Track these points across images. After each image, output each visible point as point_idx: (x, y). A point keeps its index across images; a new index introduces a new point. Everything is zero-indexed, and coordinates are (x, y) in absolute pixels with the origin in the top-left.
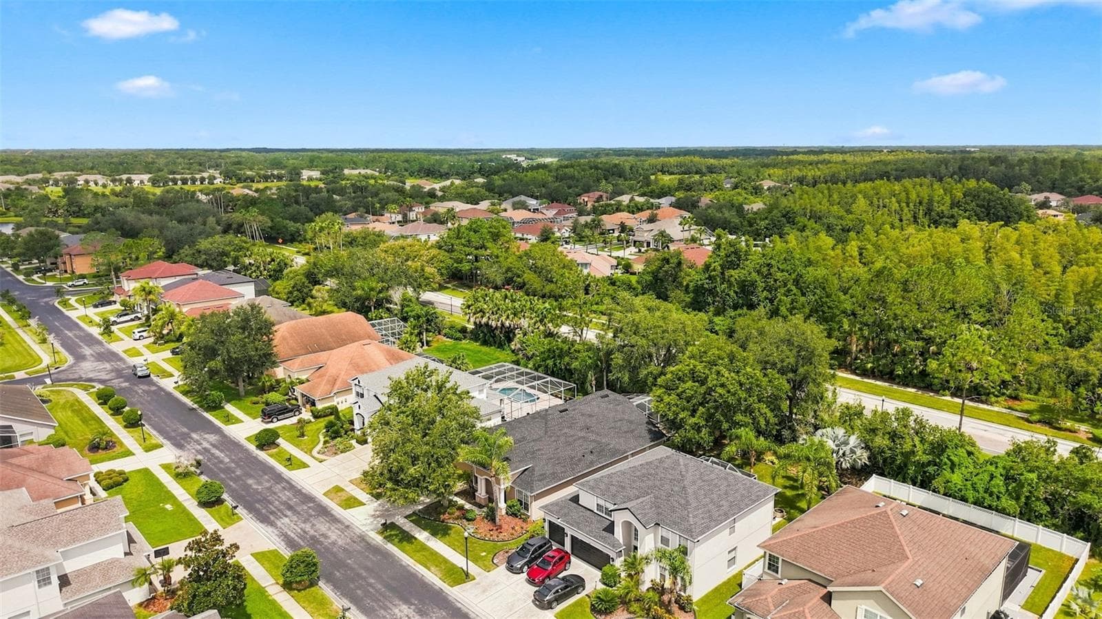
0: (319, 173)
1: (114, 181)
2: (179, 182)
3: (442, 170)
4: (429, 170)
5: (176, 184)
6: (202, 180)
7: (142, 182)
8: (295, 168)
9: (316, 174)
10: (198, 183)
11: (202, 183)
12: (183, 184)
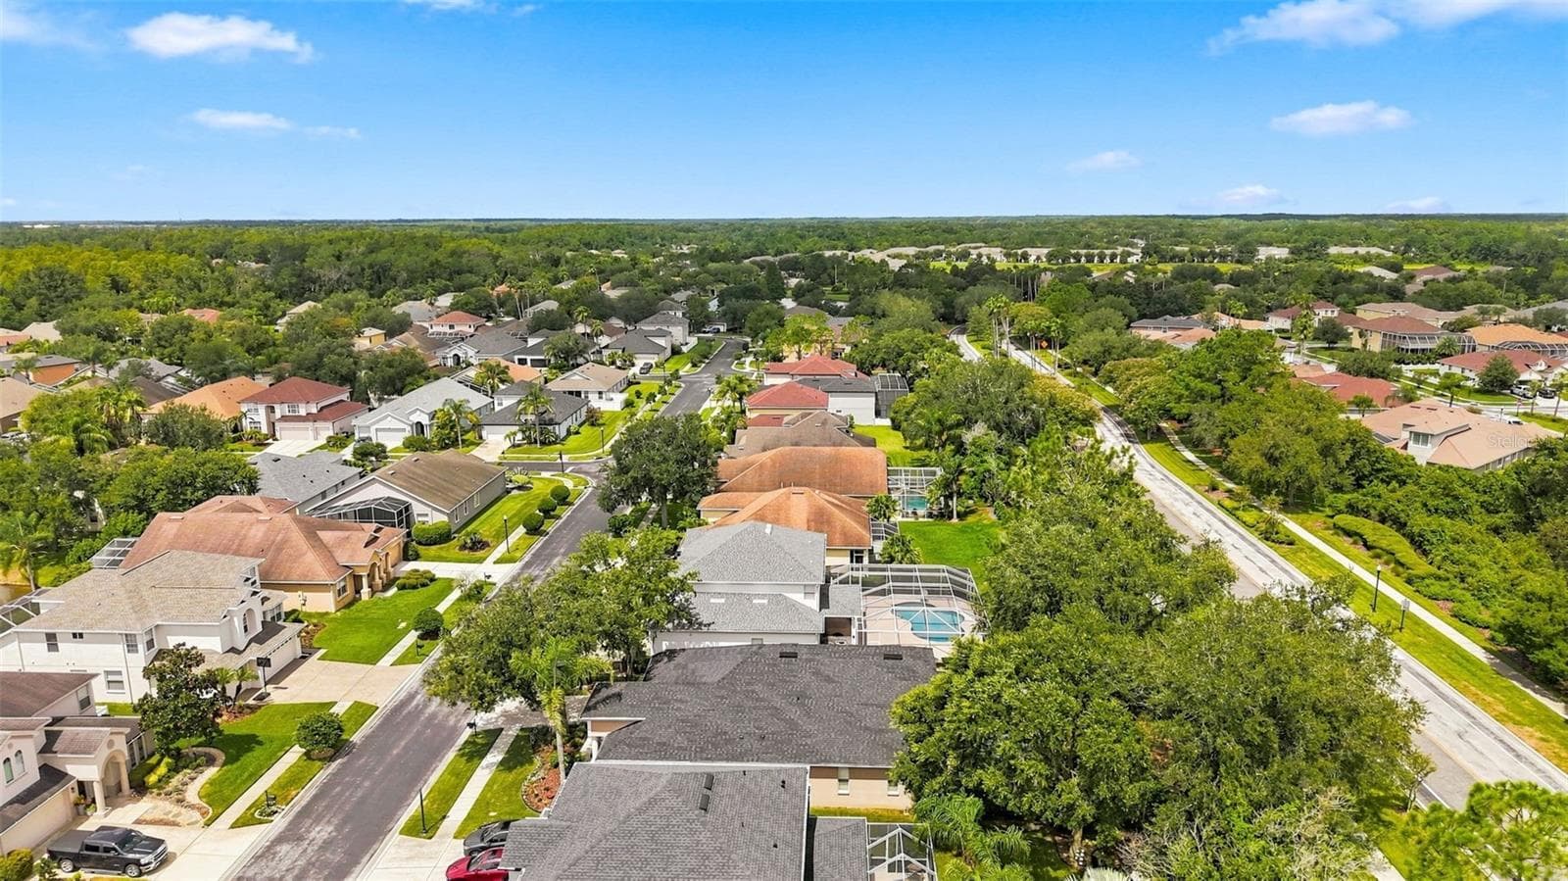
0: (1287, 250)
1: (1008, 255)
2: (1083, 259)
3: (1512, 250)
4: (1489, 249)
5: (1079, 261)
6: (1113, 257)
7: (1038, 258)
8: (1247, 244)
9: (1281, 253)
10: (1108, 260)
11: (1112, 261)
12: (1088, 262)
